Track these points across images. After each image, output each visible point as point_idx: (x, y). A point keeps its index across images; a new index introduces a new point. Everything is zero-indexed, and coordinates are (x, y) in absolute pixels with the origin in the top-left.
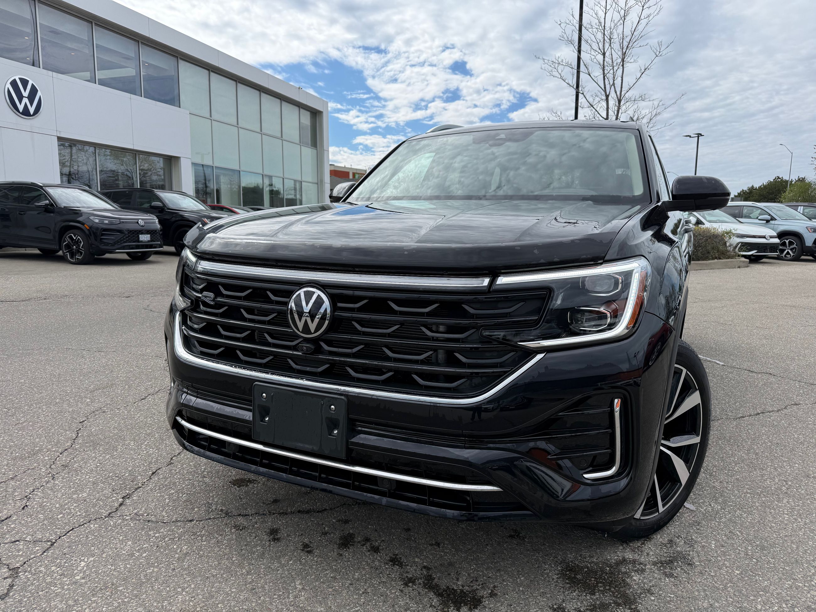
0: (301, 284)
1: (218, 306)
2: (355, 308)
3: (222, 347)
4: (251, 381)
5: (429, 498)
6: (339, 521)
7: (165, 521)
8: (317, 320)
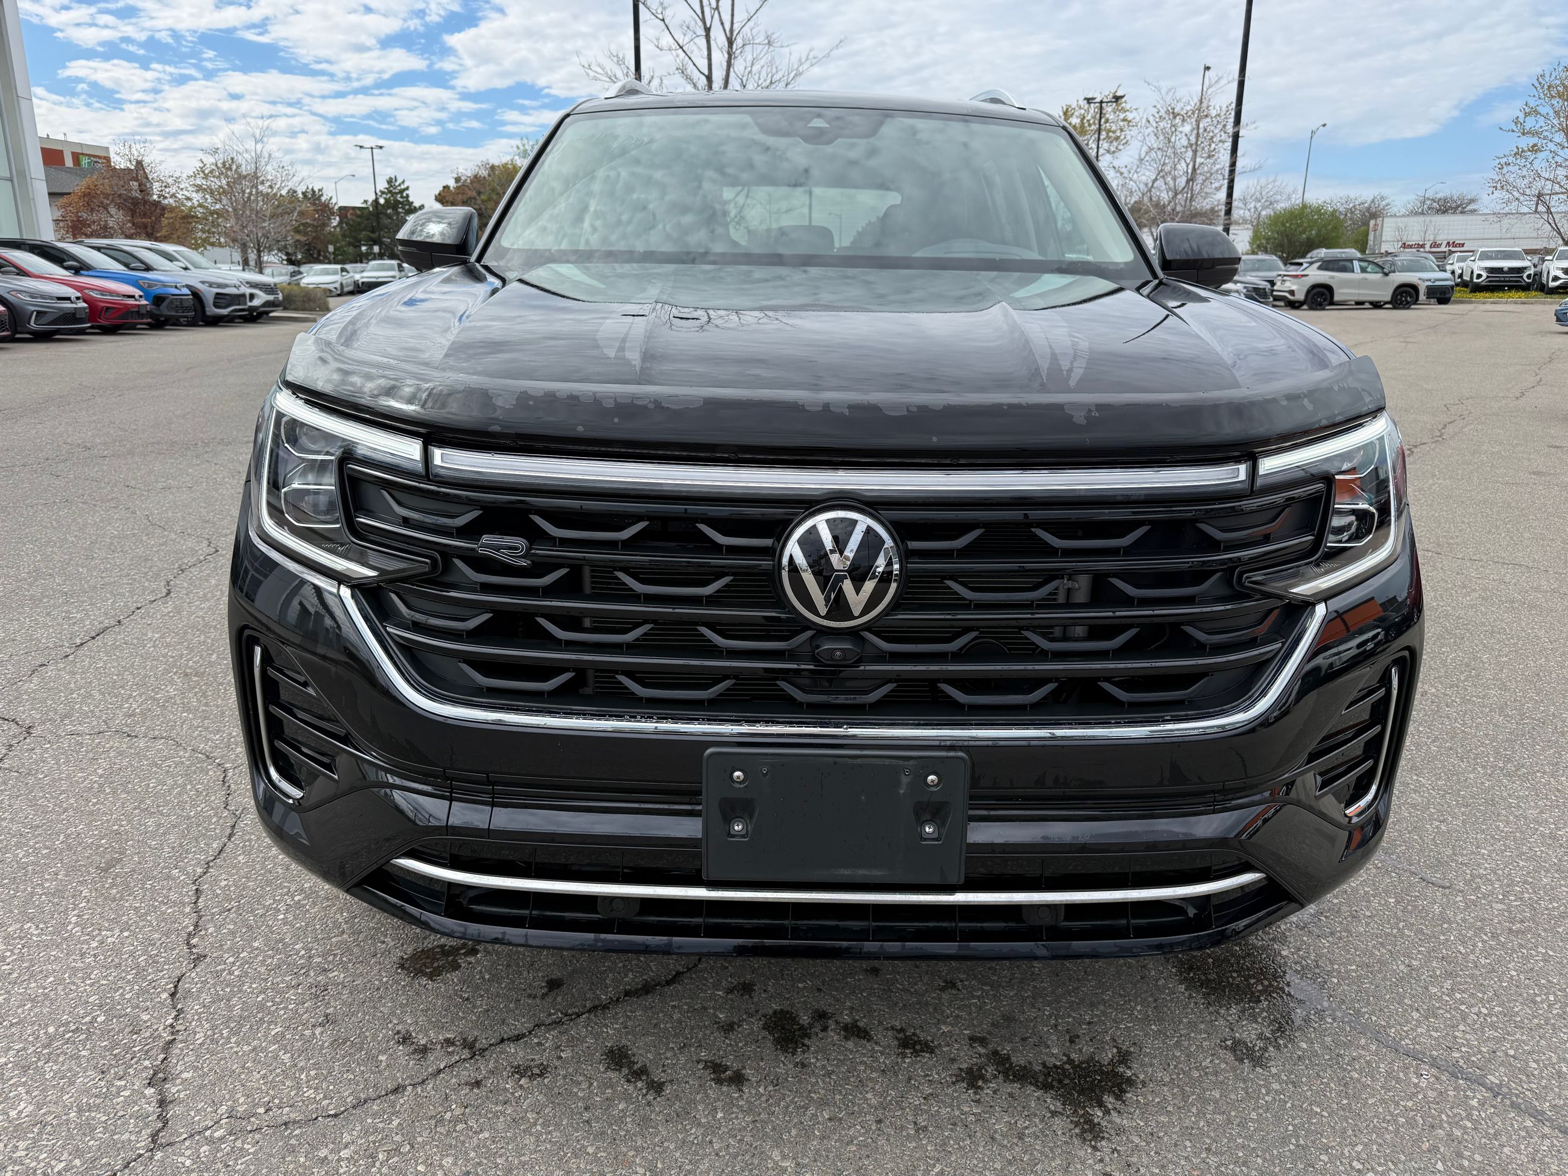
0: (812, 504)
1: (539, 568)
2: (953, 551)
3: (567, 670)
4: (698, 745)
5: (1128, 923)
6: (730, 991)
7: (332, 1112)
8: (869, 586)
